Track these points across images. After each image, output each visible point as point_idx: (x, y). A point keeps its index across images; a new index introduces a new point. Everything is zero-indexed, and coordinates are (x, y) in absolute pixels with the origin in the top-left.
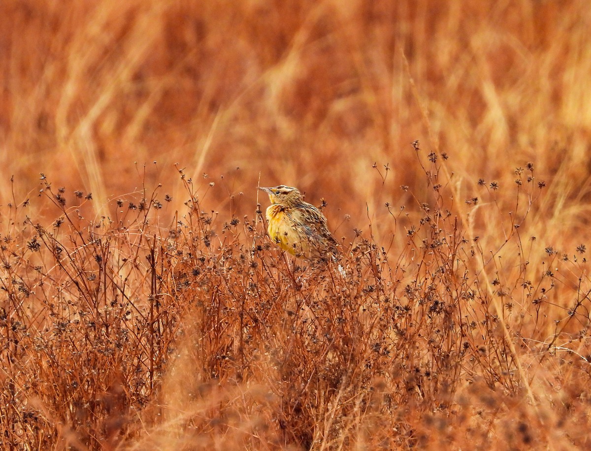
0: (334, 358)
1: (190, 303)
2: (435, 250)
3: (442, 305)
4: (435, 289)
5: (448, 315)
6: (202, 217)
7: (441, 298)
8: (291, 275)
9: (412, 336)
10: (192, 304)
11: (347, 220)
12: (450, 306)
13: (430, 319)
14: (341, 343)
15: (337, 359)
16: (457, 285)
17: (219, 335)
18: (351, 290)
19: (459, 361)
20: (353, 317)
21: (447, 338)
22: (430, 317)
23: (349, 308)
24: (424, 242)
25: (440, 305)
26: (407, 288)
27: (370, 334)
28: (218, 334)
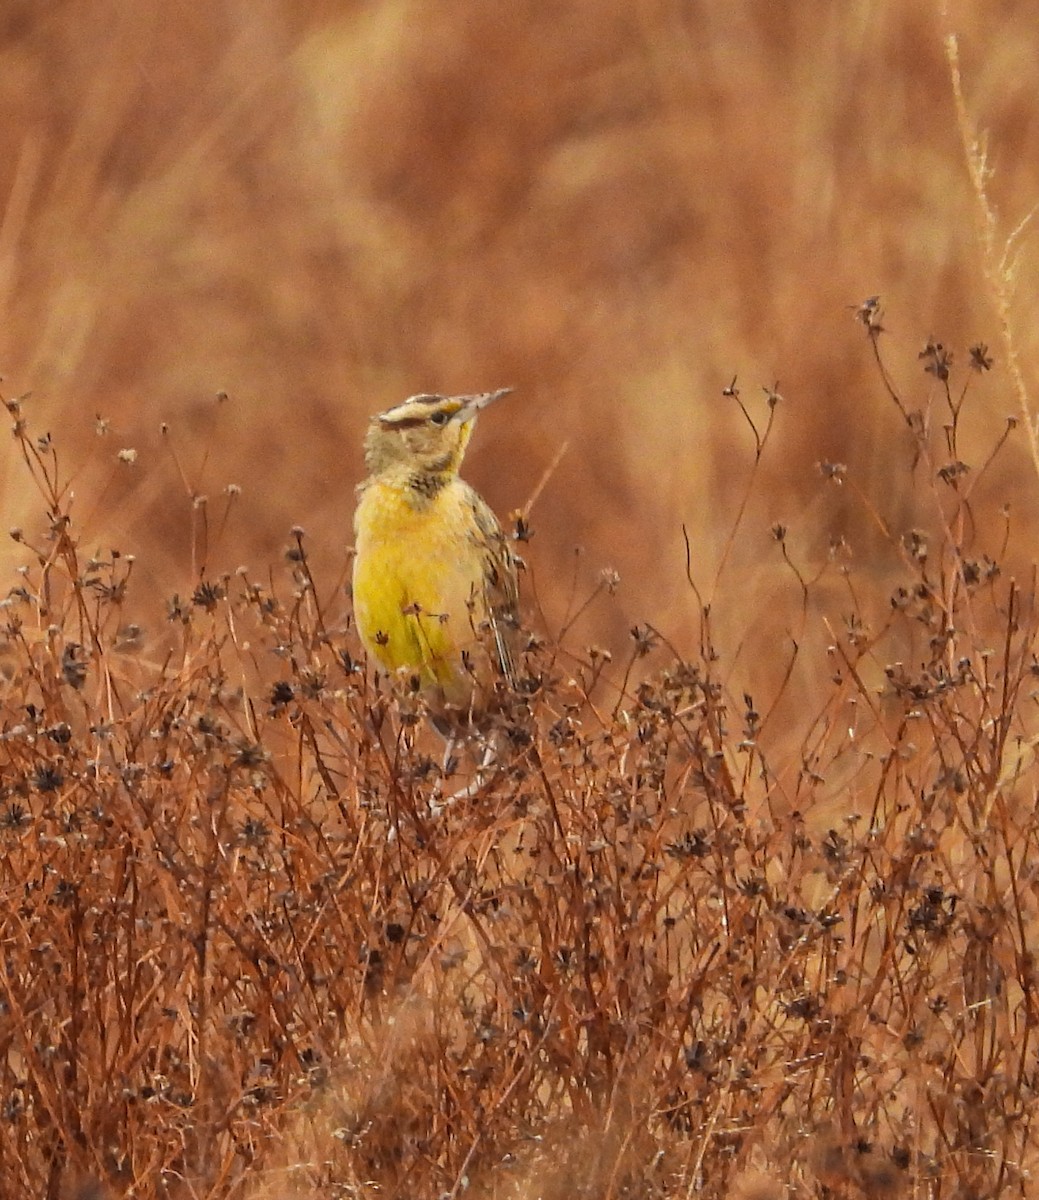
0: (555, 1096)
1: (28, 894)
2: (929, 708)
3: (953, 904)
4: (932, 848)
5: (981, 939)
6: (91, 576)
7: (954, 881)
8: (402, 793)
9: (846, 1020)
10: (36, 894)
11: (605, 591)
12: (983, 910)
13: (910, 958)
14: (583, 1045)
15: (567, 1101)
16: (1012, 834)
17: (136, 1011)
18: (620, 848)
19: (1018, 1111)
20: (627, 948)
21: (975, 1030)
22: (910, 951)
23: (613, 912)
24: (890, 673)
25: (946, 906)
26: (830, 841)
27: (690, 1009)
28: (129, 1008)
